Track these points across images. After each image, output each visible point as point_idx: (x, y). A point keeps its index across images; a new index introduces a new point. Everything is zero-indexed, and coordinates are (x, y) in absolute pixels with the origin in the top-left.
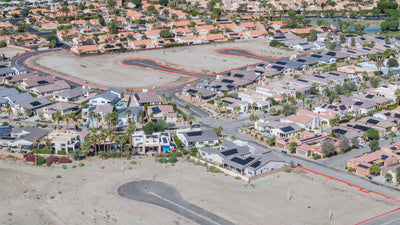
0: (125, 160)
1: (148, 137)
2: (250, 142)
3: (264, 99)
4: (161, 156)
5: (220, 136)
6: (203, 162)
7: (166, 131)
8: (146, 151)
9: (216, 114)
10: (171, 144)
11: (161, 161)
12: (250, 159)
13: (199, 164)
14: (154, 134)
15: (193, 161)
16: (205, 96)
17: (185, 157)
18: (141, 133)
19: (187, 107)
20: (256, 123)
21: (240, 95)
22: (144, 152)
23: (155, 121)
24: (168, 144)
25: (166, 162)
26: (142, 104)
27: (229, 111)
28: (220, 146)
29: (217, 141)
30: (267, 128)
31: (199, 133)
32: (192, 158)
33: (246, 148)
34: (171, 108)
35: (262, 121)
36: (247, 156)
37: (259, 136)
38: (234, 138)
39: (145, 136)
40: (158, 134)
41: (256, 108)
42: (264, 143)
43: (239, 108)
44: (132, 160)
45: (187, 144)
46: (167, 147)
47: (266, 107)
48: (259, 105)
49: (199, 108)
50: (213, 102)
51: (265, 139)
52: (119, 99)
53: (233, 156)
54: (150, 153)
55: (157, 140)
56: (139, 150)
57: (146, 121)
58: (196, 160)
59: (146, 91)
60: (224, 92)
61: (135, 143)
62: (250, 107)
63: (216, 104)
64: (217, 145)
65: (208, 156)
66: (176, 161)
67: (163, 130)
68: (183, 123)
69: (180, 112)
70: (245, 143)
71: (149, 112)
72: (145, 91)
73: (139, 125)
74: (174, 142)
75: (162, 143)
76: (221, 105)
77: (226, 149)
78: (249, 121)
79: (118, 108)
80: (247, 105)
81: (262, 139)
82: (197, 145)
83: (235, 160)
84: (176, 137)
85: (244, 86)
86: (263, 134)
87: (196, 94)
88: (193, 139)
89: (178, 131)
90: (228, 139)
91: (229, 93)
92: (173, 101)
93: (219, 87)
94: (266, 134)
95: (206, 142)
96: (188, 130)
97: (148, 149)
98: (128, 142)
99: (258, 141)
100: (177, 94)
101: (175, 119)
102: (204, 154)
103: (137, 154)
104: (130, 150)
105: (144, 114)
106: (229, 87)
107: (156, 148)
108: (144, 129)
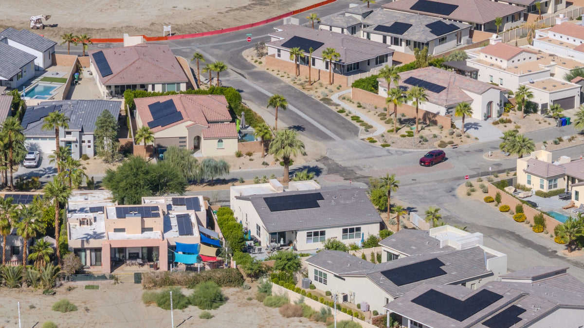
0: (35, 297)
1: (121, 214)
2: (494, 233)
3: (560, 73)
4: (166, 281)
5: (387, 208)
6: (317, 306)
7: (193, 192)
8: (116, 263)
9: (380, 128)
10: (206, 240)
11: (163, 303)
12: (486, 298)
13: (300, 312)
14: (148, 201)
15: (280, 303)
16: (348, 60)
17: (255, 287)
18: (102, 197)
19: (276, 103)
20: (521, 164)
21: (476, 58)
22: (105, 267)
23: (157, 151)
24: (194, 239)
25: (182, 303)
26: (119, 90)
27: (429, 119)
28: (383, 250)
29: (373, 230)
30: (562, 184)
31: (310, 200)
32: (277, 289)
33: (475, 256)
34: (219, 106)
35: (543, 155)
36: (476, 287)
37: (530, 213)
38: (435, 218)
39: (112, 208)
40: (161, 201)
41: (530, 108)
42: (546, 239)
43: (465, 108)
44: (61, 295)
45: (264, 239)
46: (189, 250)
47: (567, 103)
48: (540, 97)
49: (323, 107)
50: (373, 85)
51: (551, 224)
52: (39, 71)
53: (422, 287)
54: (128, 270)
55: (156, 223)
56: (87, 258)
57: (127, 151)
58: (294, 297)
59: (137, 40)
60: (417, 45)
61: (76, 235)
62: (506, 104)
63: (382, 92)
64: (373, 242)
65: (335, 286)
66: (219, 300)
67: (181, 188)
68: (258, 161)
69: (252, 119)
70: (474, 239)
71: (143, 117)
72: (131, 41)
73: (96, 169)
74: (217, 233)
75: (174, 236)
76: (400, 95)
77: (405, 258)
78: (499, 157)
79: (31, 102)
80: (495, 96)
81: (540, 222)
82: (303, 244)
83: (431, 300)
84: (227, 212)
85: (492, 27)
86: (544, 204)
87: (317, 55)
88: (285, 219)
89: (234, 190)
90: (416, 220)
91: (437, 51)
92: (232, 78)
93: (400, 28)
94: (556, 203)
95: (334, 234)
96: (273, 188)
97: (120, 256)
98: (50, 232)
99: (525, 230)
100: (249, 55)
101: (231, 146)
102: (322, 279)
103: (80, 273)
104: (55, 259)
105: (123, 125)
106: (437, 28)
107: (149, 255)
108: (111, 181)
